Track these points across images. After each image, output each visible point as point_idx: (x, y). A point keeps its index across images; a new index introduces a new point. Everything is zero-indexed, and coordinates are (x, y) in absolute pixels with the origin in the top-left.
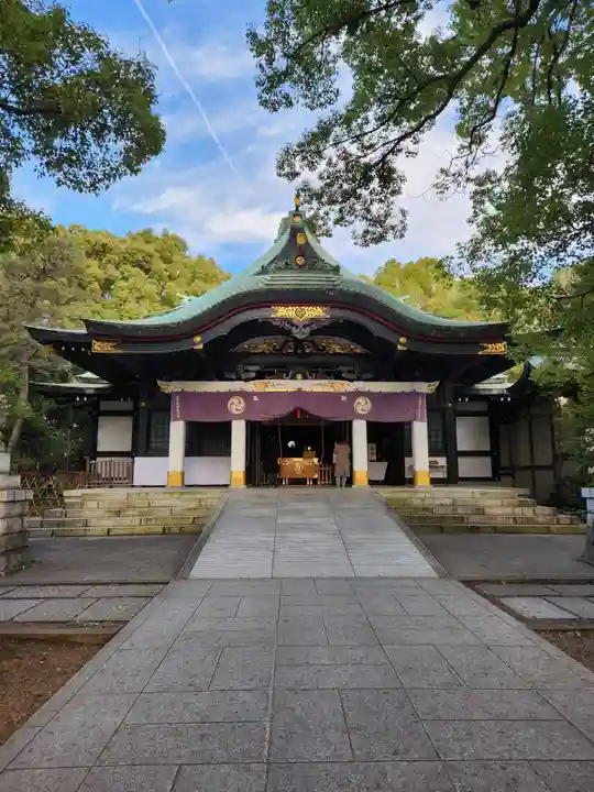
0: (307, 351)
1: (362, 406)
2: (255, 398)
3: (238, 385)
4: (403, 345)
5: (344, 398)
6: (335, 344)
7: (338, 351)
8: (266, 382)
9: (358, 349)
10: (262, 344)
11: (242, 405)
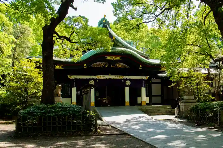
0: (112, 67)
1: (128, 83)
2: (97, 81)
3: (92, 77)
4: (141, 68)
5: (123, 81)
6: (120, 65)
7: (121, 67)
8: (100, 76)
9: (127, 66)
10: (99, 65)
11: (93, 83)
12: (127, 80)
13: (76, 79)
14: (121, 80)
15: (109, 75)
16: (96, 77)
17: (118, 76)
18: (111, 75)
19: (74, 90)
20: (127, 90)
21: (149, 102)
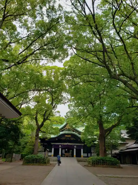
1: (75, 147)
3: (60, 144)
6: (72, 139)
8: (64, 143)
9: (75, 139)
10: (63, 138)
11: (61, 146)
12: (75, 145)
13: (54, 144)
14: (72, 145)
15: (67, 143)
16: (62, 144)
17: (71, 143)
18: (69, 143)
19: (53, 149)
20: (75, 150)
21: (87, 156)
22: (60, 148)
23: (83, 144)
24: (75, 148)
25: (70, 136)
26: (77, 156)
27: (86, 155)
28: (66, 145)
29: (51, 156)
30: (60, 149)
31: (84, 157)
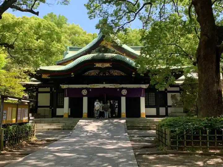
0: (107, 75)
1: (124, 92)
2: (90, 90)
3: (85, 86)
4: (134, 75)
5: (118, 90)
6: (116, 73)
7: (117, 75)
8: (94, 85)
9: (123, 74)
10: (93, 73)
11: (86, 92)
12: (123, 88)
13: (68, 89)
14: (116, 89)
15: (103, 84)
16: (89, 86)
17: (113, 84)
18: (106, 83)
19: (66, 100)
20: (123, 99)
21: (155, 114)
22: (85, 96)
23: (144, 86)
24: (124, 96)
25: (108, 65)
26: (129, 115)
27: (153, 111)
28: (100, 88)
29: (62, 116)
30: (85, 100)
31: (147, 116)
